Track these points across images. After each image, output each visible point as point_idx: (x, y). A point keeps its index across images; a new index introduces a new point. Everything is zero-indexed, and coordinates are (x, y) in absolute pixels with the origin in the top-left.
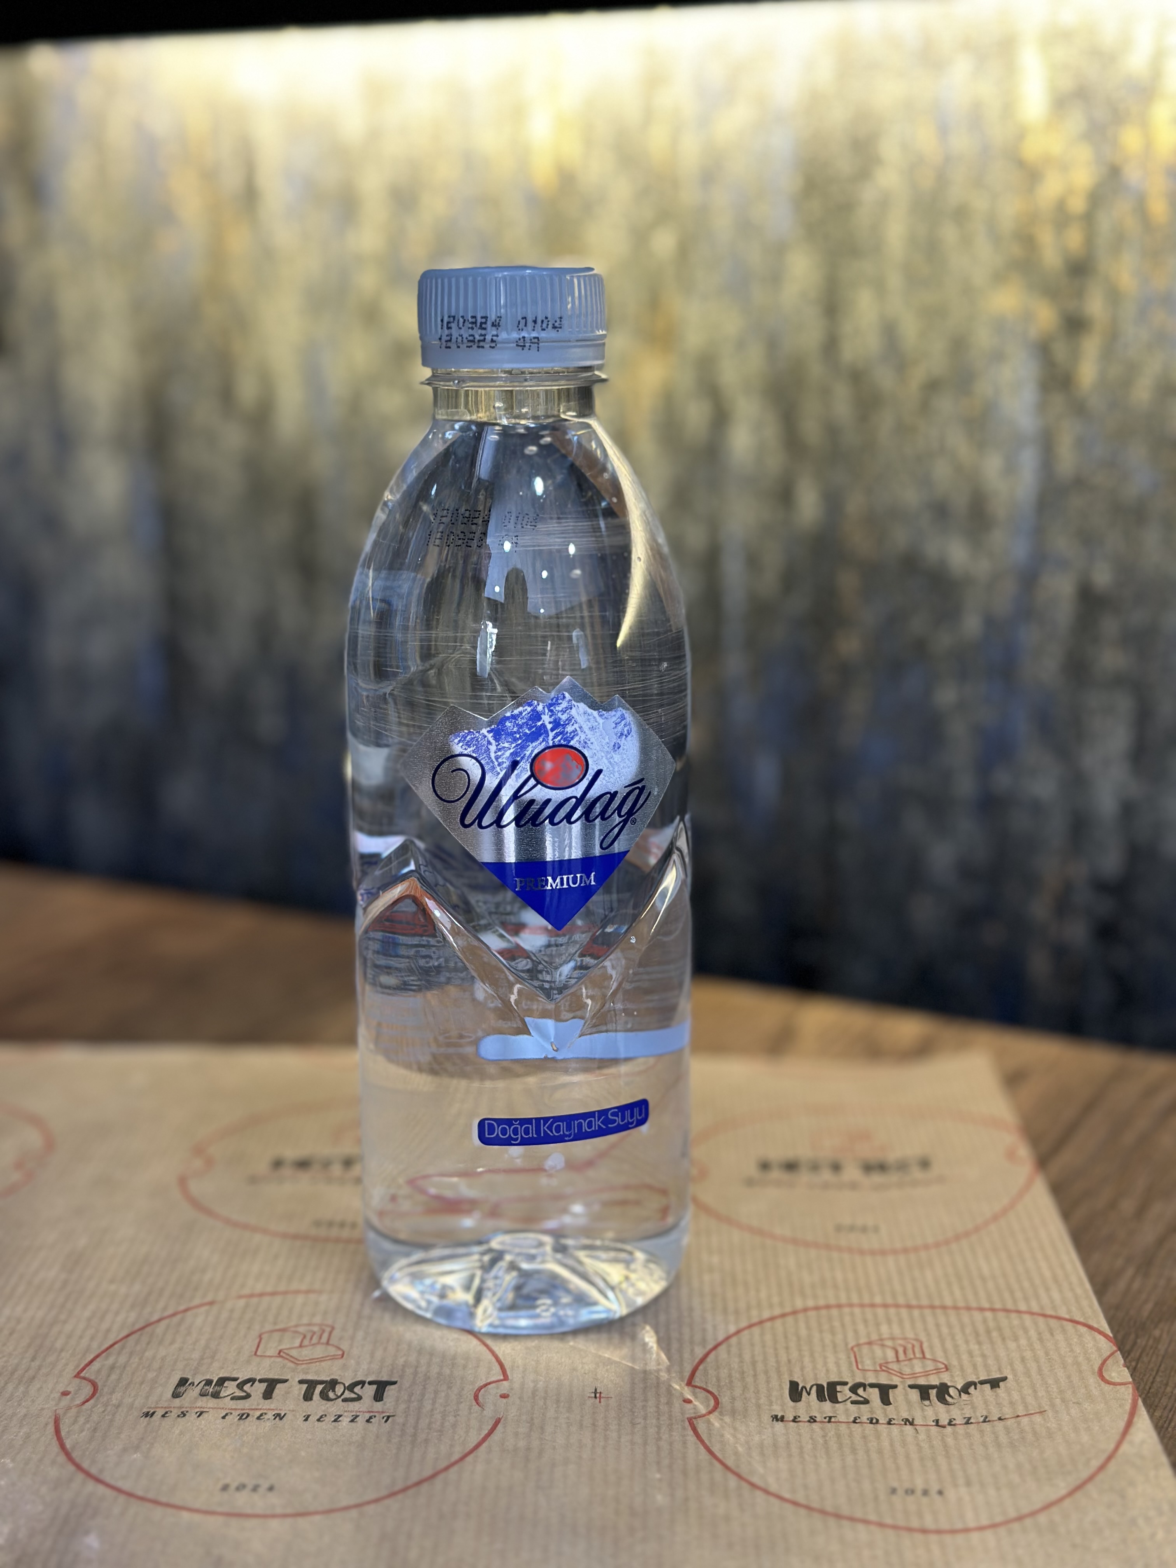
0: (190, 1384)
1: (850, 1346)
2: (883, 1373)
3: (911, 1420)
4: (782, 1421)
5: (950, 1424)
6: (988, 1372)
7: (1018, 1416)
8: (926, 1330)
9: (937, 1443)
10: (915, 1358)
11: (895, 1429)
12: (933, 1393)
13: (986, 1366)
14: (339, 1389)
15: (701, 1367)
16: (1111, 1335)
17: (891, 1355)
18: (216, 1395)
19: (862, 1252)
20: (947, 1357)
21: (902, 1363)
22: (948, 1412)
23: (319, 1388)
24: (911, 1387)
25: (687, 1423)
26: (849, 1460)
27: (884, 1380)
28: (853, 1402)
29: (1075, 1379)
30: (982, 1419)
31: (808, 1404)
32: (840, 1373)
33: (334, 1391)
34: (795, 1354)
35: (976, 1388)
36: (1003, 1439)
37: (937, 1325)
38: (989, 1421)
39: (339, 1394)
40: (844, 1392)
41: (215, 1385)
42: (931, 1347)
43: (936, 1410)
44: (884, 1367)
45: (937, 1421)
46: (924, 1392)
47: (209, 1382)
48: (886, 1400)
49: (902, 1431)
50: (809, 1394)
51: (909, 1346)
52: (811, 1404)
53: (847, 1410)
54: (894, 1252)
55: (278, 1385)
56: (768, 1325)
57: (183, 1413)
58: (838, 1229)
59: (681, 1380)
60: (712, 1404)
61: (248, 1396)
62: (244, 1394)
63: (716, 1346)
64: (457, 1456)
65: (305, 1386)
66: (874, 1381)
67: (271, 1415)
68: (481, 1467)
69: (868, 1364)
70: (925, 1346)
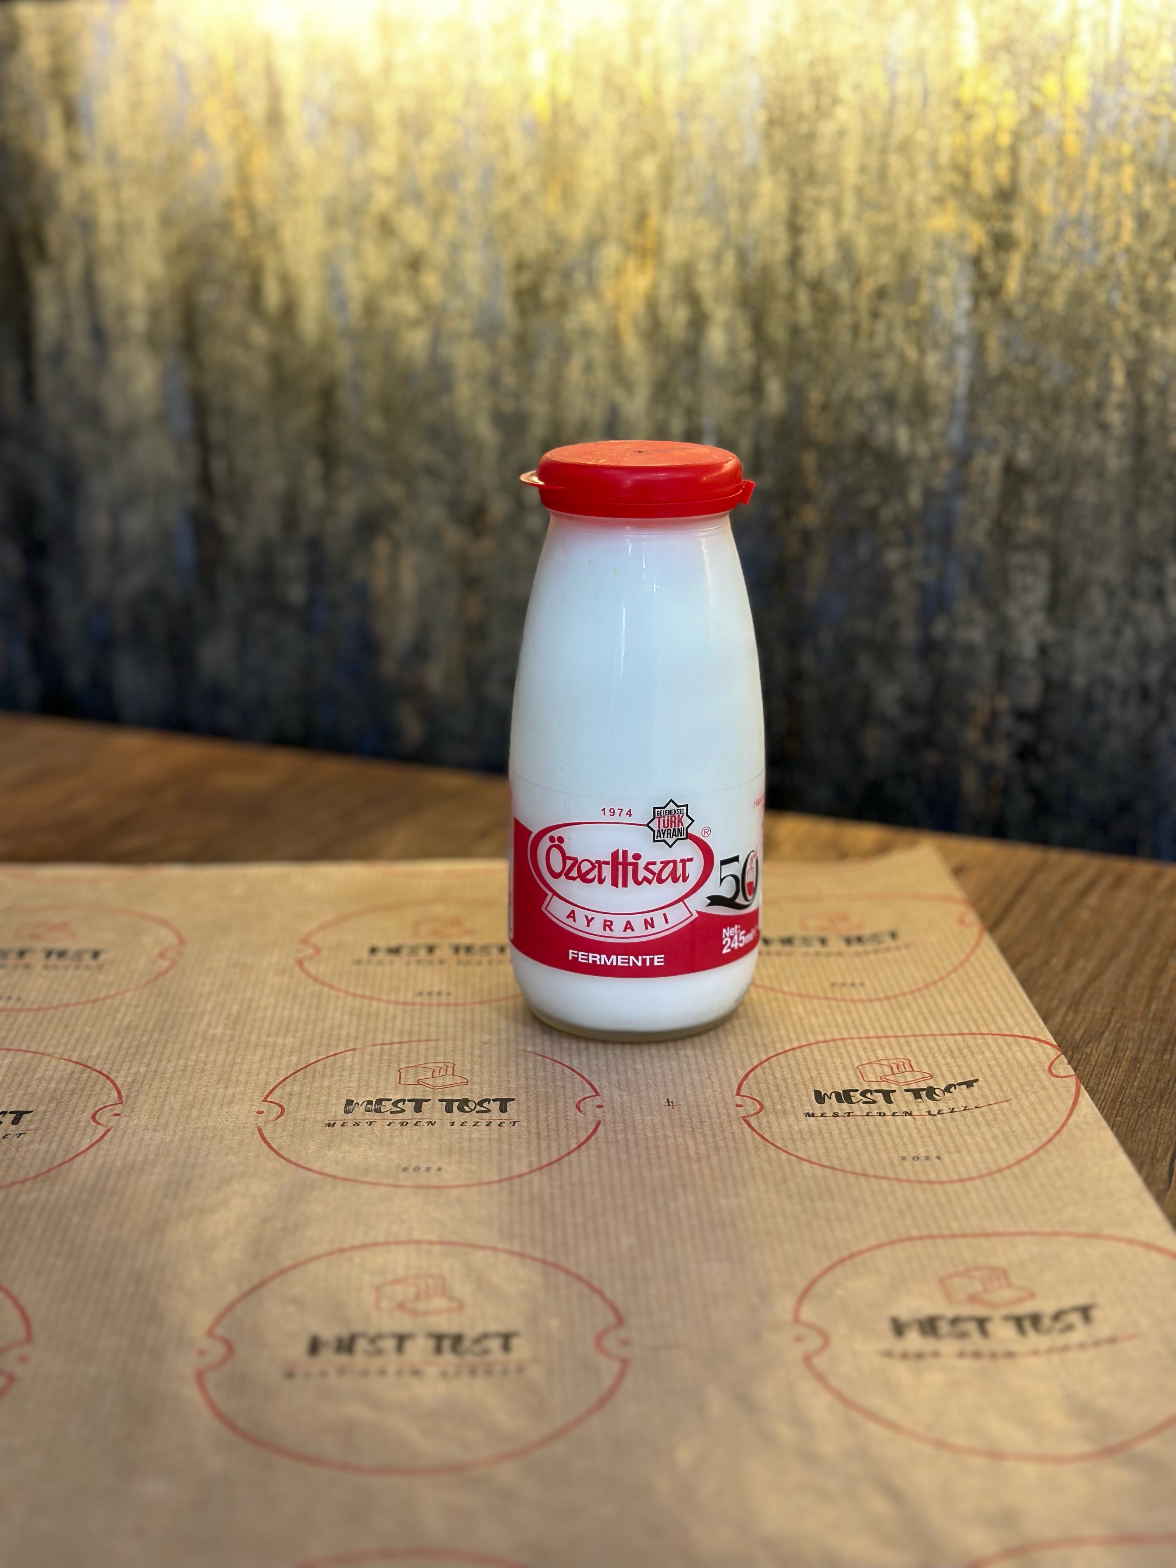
0: (355, 1104)
1: (856, 1066)
3: (910, 1113)
4: (813, 1116)
5: (939, 1113)
6: (964, 1077)
7: (990, 1104)
8: (912, 1051)
9: (931, 1126)
11: (899, 1119)
12: (923, 1094)
13: (961, 1073)
14: (471, 1104)
15: (745, 1083)
16: (1055, 1044)
17: (887, 1070)
18: (378, 1111)
19: (854, 1001)
20: (930, 1069)
22: (937, 1105)
23: (456, 1104)
24: (906, 1090)
25: (742, 1121)
26: (868, 1139)
27: (884, 1087)
28: (865, 1103)
29: (1031, 1076)
30: (963, 1108)
31: (831, 1104)
32: (851, 1083)
33: (467, 1106)
34: (814, 1074)
35: (955, 1088)
36: (980, 1119)
37: (920, 1048)
38: (968, 1109)
39: (473, 1108)
40: (856, 1096)
41: (375, 1104)
42: (917, 1063)
43: (926, 1104)
44: (884, 1078)
45: (929, 1112)
46: (917, 1093)
47: (370, 1103)
48: (888, 1100)
49: (903, 1120)
50: (830, 1098)
53: (861, 1108)
54: (879, 999)
55: (424, 1103)
56: (791, 1053)
57: (356, 1123)
58: (833, 985)
59: (732, 1091)
60: (758, 1107)
61: (403, 1111)
62: (400, 1110)
63: (753, 1069)
64: (574, 1146)
65: (445, 1103)
66: (877, 1088)
67: (424, 1122)
68: (593, 1152)
69: (871, 1077)
70: (913, 1063)
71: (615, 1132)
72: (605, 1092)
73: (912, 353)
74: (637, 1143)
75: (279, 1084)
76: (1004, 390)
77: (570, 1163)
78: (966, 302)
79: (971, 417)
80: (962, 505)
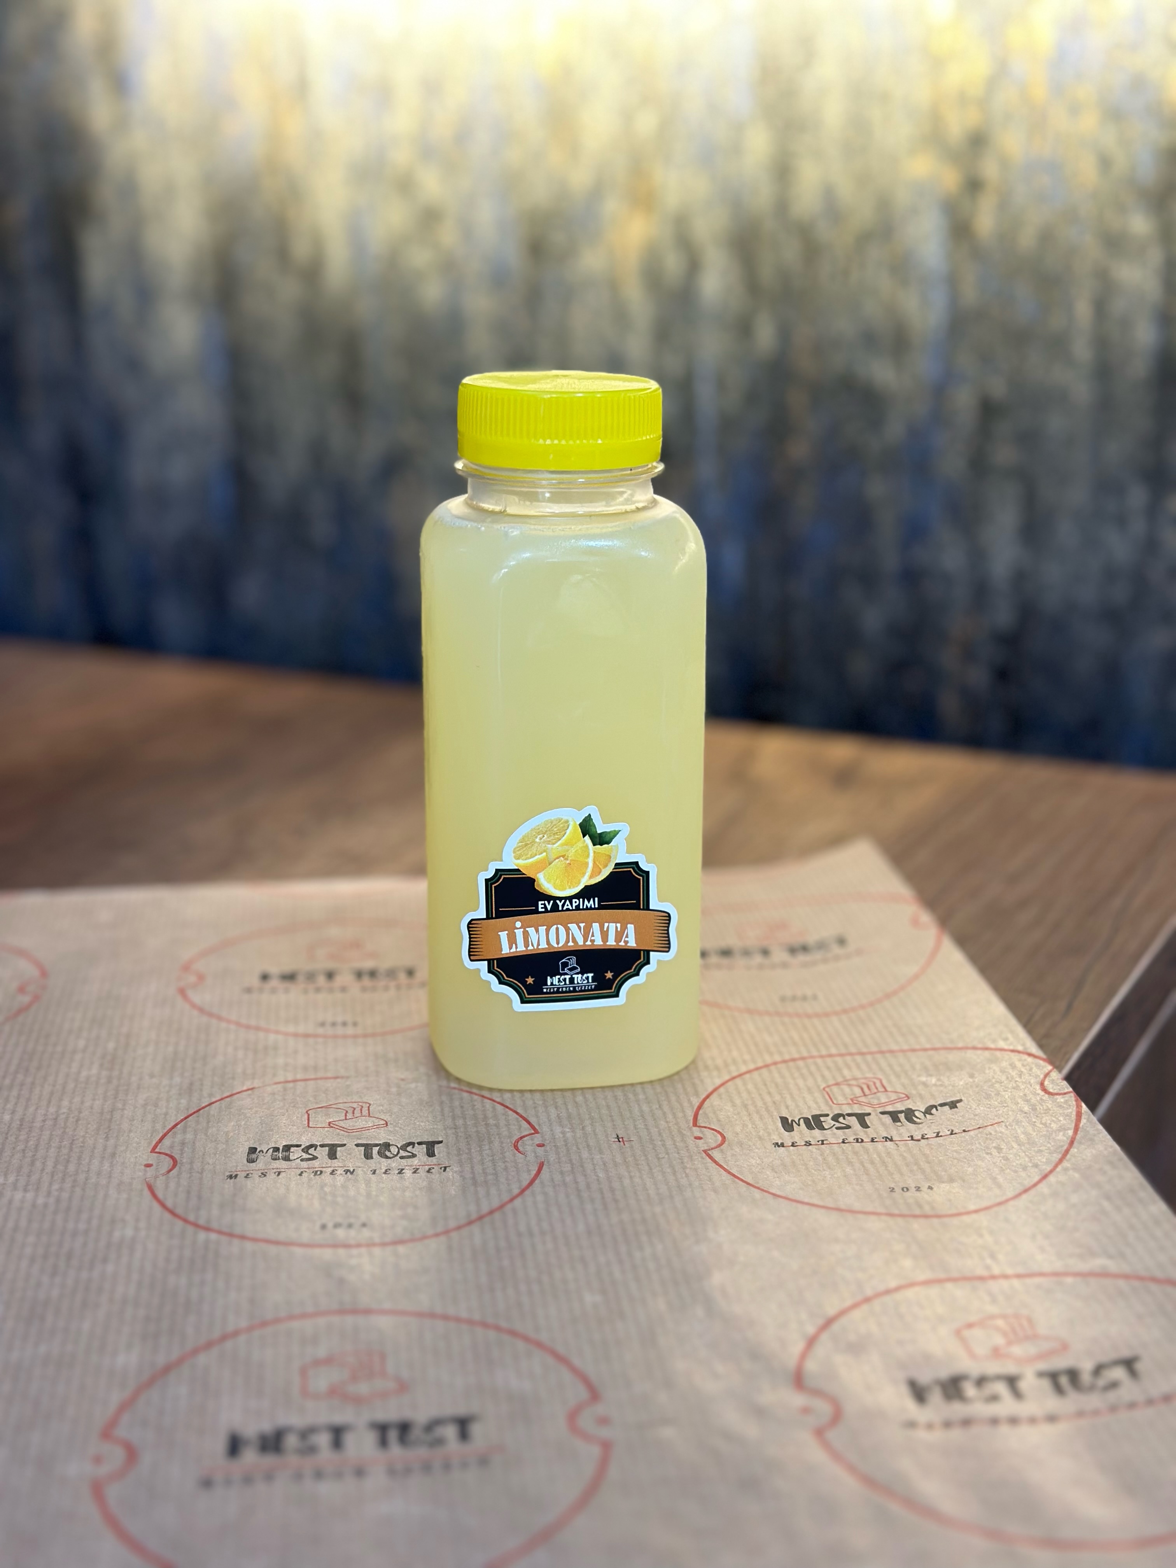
0: (259, 1152)
3: (890, 1138)
4: (783, 1146)
5: (922, 1138)
6: (945, 1096)
7: (979, 1128)
8: (881, 1069)
9: (916, 1153)
11: (879, 1146)
12: (902, 1116)
13: (941, 1092)
14: (393, 1149)
15: (701, 1112)
16: (1042, 1054)
17: (858, 1091)
18: (287, 1159)
19: (809, 1016)
20: (906, 1089)
22: (918, 1129)
23: (375, 1150)
24: (883, 1113)
25: (704, 1155)
26: (849, 1170)
27: (857, 1110)
28: (838, 1128)
30: (949, 1133)
31: (801, 1132)
32: (819, 1107)
33: (389, 1151)
34: (777, 1098)
35: (937, 1110)
37: (890, 1066)
38: (955, 1134)
39: (395, 1153)
40: (828, 1122)
41: (283, 1151)
42: (890, 1082)
43: (906, 1129)
44: (854, 1101)
45: (912, 1137)
46: (894, 1116)
47: (276, 1149)
48: (864, 1125)
49: (885, 1147)
50: (799, 1125)
52: (801, 1133)
53: (834, 1134)
54: (836, 1013)
55: (339, 1149)
56: (747, 1076)
57: (262, 1173)
58: (783, 999)
59: (687, 1121)
60: (720, 1138)
61: (315, 1158)
62: (311, 1157)
63: (708, 1096)
64: (516, 1191)
65: (362, 1148)
66: (850, 1112)
67: (340, 1171)
68: (539, 1198)
69: (841, 1099)
70: (885, 1082)
71: (562, 1173)
72: (545, 1129)
74: (588, 1186)
75: (168, 1132)
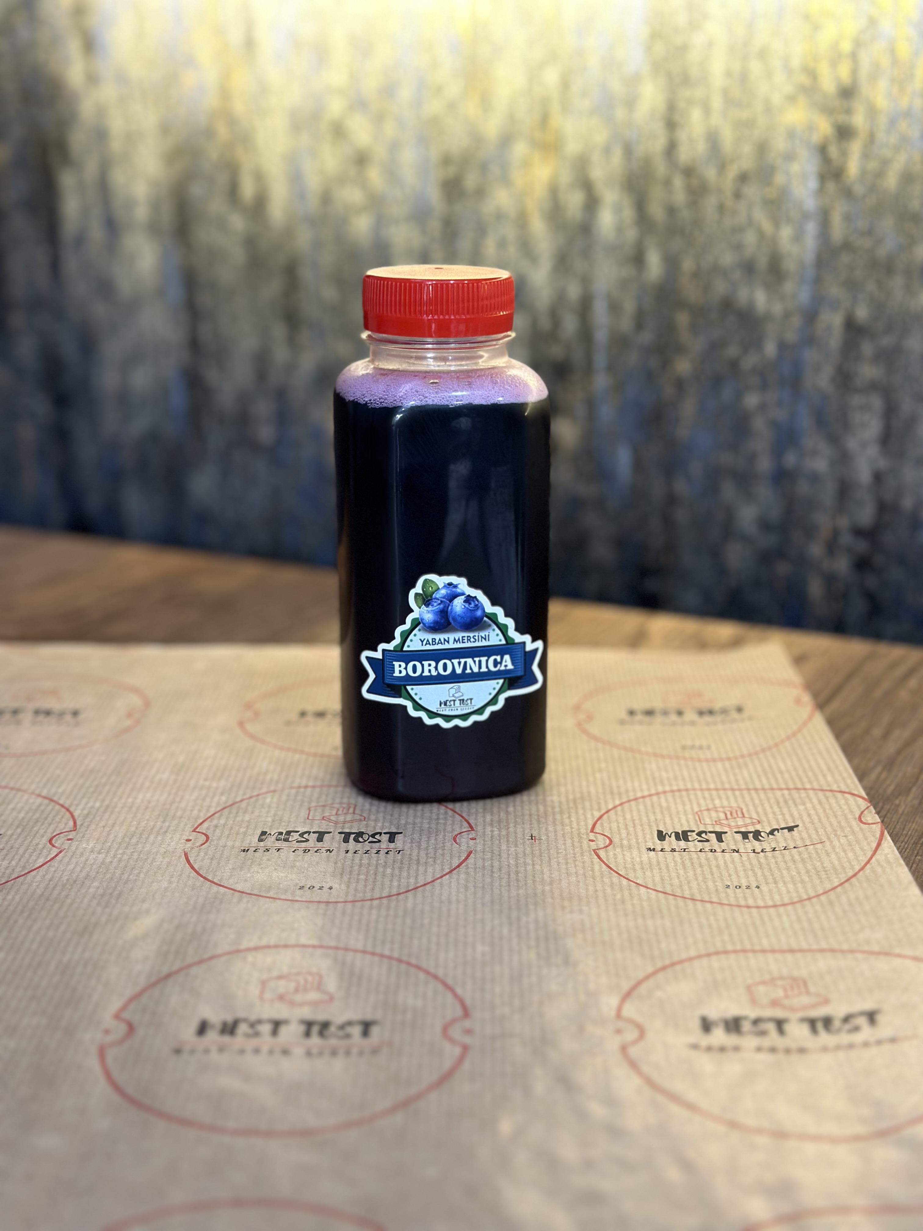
0: (268, 835)
1: (695, 812)
2: (718, 826)
3: (737, 850)
4: (654, 851)
5: (762, 851)
6: (787, 823)
7: (806, 846)
8: (744, 802)
9: (755, 862)
10: (738, 817)
12: (751, 835)
13: (785, 820)
14: (366, 837)
15: (599, 822)
16: (866, 797)
17: (722, 816)
18: (286, 840)
19: (700, 761)
20: (759, 816)
21: (730, 820)
22: (761, 845)
23: (352, 836)
24: (736, 832)
25: (593, 853)
26: (699, 871)
27: (718, 829)
28: (699, 841)
29: (843, 823)
30: (783, 848)
32: (689, 825)
33: (362, 837)
34: (659, 817)
35: (778, 832)
36: (797, 857)
37: (752, 800)
38: (788, 849)
39: (366, 839)
40: (693, 836)
41: (285, 835)
42: (748, 811)
43: (753, 844)
44: (718, 822)
46: (745, 835)
47: (281, 833)
48: (720, 840)
49: (731, 856)
50: (670, 837)
51: (734, 812)
52: (671, 842)
53: (695, 845)
54: (721, 760)
55: (326, 835)
56: (641, 800)
57: (267, 849)
58: (684, 748)
59: (587, 829)
60: (608, 842)
61: (307, 840)
62: (305, 839)
63: (607, 812)
64: (446, 871)
65: (343, 835)
66: (712, 830)
67: (323, 850)
68: (463, 876)
69: (708, 821)
70: (745, 811)
71: (484, 859)
72: (480, 828)
73: (767, 226)
74: (500, 870)
75: (207, 818)
76: (845, 258)
77: (441, 884)
78: (813, 184)
79: (818, 281)
80: (810, 355)
